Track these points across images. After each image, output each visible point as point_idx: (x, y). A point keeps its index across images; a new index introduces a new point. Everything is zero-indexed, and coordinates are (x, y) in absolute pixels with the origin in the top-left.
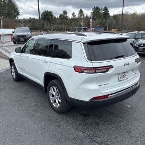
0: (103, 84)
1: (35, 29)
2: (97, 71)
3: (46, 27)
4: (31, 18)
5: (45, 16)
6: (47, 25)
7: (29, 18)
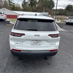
0: (19, 43)
1: (61, 15)
2: (15, 35)
3: (67, 14)
4: (60, 9)
5: (68, 8)
6: (68, 13)
7: (59, 9)
